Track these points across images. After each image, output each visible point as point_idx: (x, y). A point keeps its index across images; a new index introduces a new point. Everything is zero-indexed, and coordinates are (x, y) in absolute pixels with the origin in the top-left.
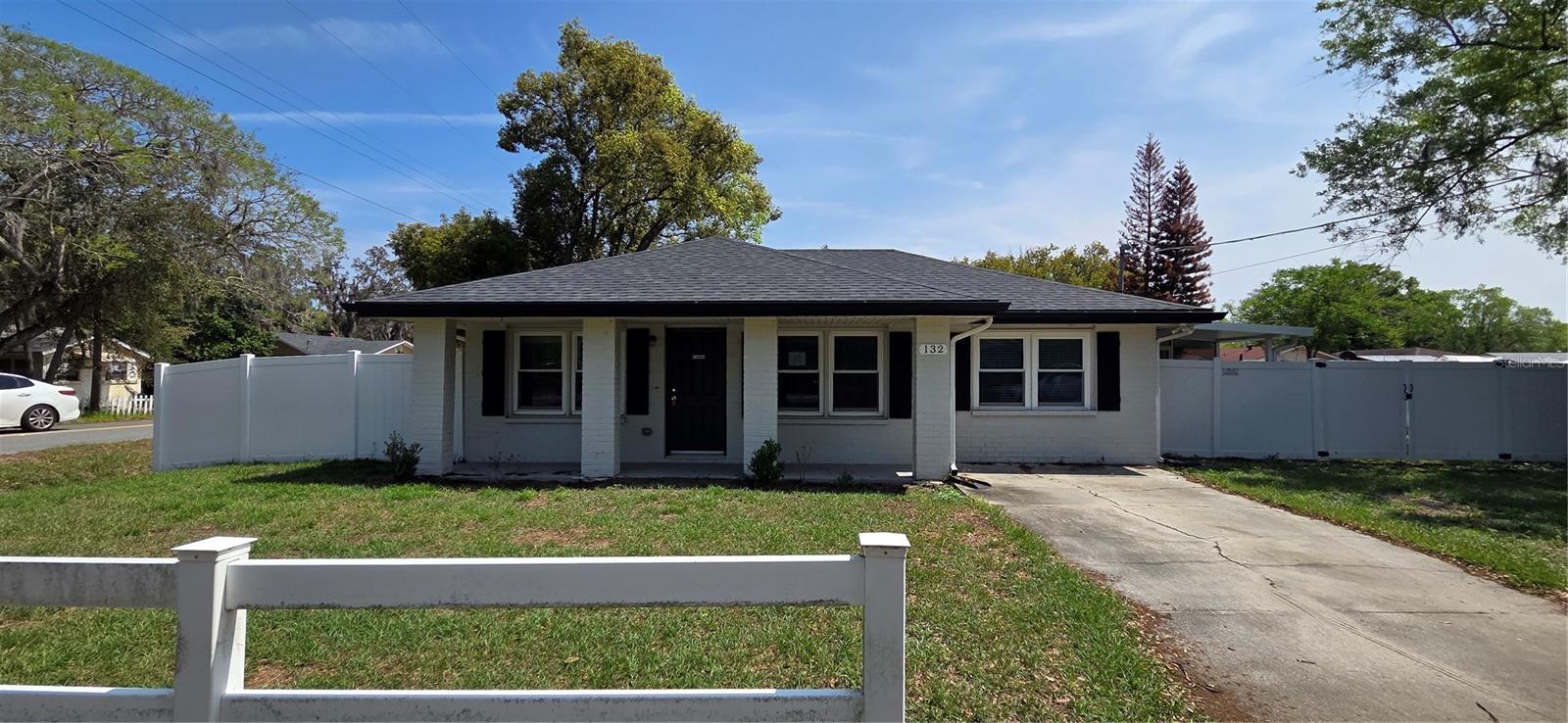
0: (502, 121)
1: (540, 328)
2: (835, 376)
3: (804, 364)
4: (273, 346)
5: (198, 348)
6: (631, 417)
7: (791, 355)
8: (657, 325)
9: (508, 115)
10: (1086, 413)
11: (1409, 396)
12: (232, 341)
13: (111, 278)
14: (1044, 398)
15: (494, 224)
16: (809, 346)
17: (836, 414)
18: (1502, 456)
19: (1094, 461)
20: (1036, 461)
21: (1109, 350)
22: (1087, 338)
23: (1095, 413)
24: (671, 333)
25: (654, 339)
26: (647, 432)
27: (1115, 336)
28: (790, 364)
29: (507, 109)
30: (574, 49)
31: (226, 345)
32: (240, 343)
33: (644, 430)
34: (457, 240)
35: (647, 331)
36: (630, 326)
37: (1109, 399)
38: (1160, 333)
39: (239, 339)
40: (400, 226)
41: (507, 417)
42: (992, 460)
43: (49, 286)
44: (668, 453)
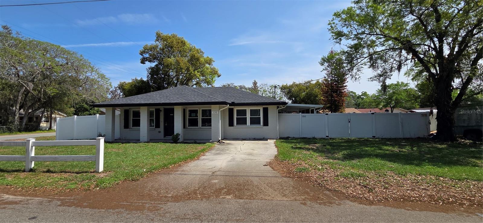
0: (141, 57)
1: (136, 109)
2: (202, 119)
3: (195, 116)
4: (100, 112)
5: (80, 113)
6: (156, 129)
7: (192, 114)
8: (162, 108)
9: (142, 55)
10: (261, 127)
11: (350, 122)
12: (89, 111)
13: (53, 97)
14: (251, 123)
15: (142, 81)
16: (196, 112)
17: (202, 127)
18: (373, 137)
19: (262, 138)
20: (249, 138)
21: (266, 111)
22: (261, 108)
23: (262, 127)
24: (165, 109)
25: (161, 111)
26: (160, 132)
27: (267, 108)
28: (192, 116)
29: (141, 54)
30: (159, 37)
31: (87, 112)
32: (91, 112)
33: (159, 131)
34: (133, 86)
35: (159, 109)
36: (156, 108)
37: (266, 123)
38: (278, 107)
39: (90, 111)
40: (120, 82)
41: (129, 129)
42: (239, 138)
43: (39, 99)
44: (165, 137)
